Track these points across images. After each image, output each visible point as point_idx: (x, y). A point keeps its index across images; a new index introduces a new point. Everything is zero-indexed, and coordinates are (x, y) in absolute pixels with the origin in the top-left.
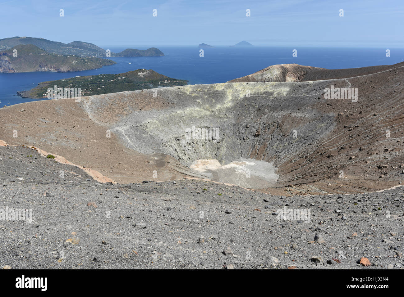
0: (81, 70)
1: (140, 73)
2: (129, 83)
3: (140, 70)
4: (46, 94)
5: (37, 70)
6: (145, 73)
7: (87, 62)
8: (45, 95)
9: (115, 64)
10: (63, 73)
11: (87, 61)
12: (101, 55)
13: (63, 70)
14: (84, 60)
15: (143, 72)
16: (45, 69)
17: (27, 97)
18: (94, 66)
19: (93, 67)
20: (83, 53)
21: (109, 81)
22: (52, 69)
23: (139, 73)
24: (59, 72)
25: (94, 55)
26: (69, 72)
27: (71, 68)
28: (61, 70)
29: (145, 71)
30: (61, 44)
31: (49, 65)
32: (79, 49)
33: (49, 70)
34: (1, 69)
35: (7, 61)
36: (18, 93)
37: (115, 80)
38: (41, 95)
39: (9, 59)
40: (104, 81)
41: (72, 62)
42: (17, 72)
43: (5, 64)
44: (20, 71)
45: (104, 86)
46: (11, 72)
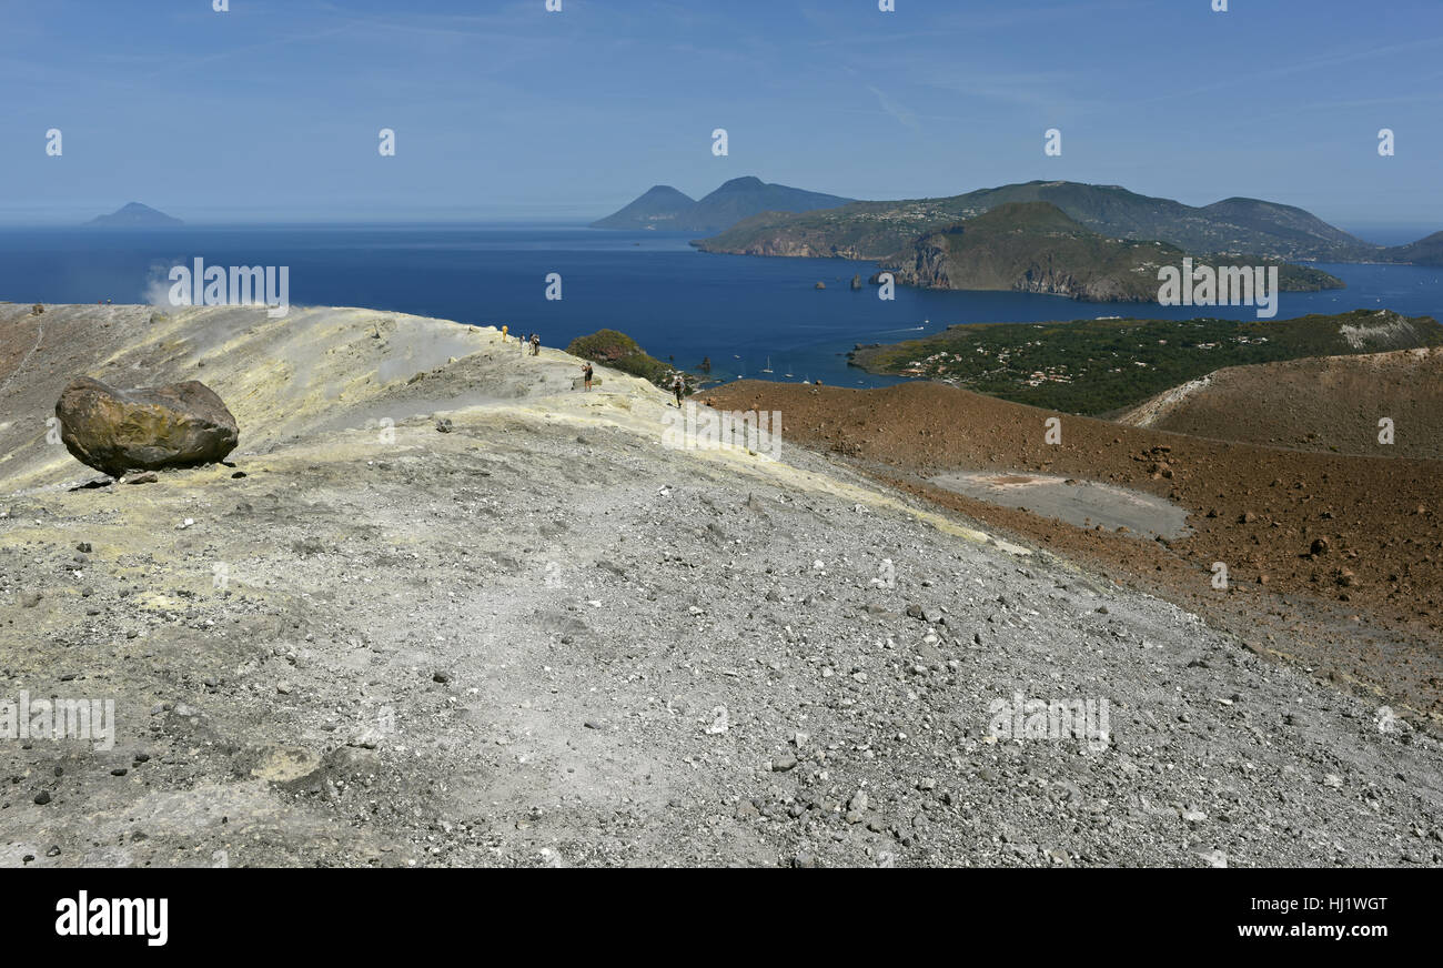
1: (1352, 329)
3: (1363, 317)
4: (918, 364)
5: (1015, 288)
6: (1378, 330)
8: (914, 366)
9: (1332, 288)
10: (1088, 301)
12: (1312, 254)
13: (1093, 292)
15: (1372, 323)
16: (1040, 286)
17: (858, 366)
20: (1245, 240)
21: (1185, 345)
22: (1063, 288)
23: (1345, 329)
24: (1078, 298)
26: (1114, 300)
27: (1124, 288)
28: (1087, 293)
29: (1383, 321)
30: (1173, 207)
31: (1059, 272)
32: (1230, 225)
33: (1051, 289)
34: (919, 274)
35: (938, 251)
36: (857, 349)
37: (1217, 346)
38: (901, 364)
39: (946, 247)
40: (1163, 346)
41: (1141, 265)
42: (956, 288)
43: (930, 261)
44: (966, 287)
45: (1151, 362)
46: (938, 286)
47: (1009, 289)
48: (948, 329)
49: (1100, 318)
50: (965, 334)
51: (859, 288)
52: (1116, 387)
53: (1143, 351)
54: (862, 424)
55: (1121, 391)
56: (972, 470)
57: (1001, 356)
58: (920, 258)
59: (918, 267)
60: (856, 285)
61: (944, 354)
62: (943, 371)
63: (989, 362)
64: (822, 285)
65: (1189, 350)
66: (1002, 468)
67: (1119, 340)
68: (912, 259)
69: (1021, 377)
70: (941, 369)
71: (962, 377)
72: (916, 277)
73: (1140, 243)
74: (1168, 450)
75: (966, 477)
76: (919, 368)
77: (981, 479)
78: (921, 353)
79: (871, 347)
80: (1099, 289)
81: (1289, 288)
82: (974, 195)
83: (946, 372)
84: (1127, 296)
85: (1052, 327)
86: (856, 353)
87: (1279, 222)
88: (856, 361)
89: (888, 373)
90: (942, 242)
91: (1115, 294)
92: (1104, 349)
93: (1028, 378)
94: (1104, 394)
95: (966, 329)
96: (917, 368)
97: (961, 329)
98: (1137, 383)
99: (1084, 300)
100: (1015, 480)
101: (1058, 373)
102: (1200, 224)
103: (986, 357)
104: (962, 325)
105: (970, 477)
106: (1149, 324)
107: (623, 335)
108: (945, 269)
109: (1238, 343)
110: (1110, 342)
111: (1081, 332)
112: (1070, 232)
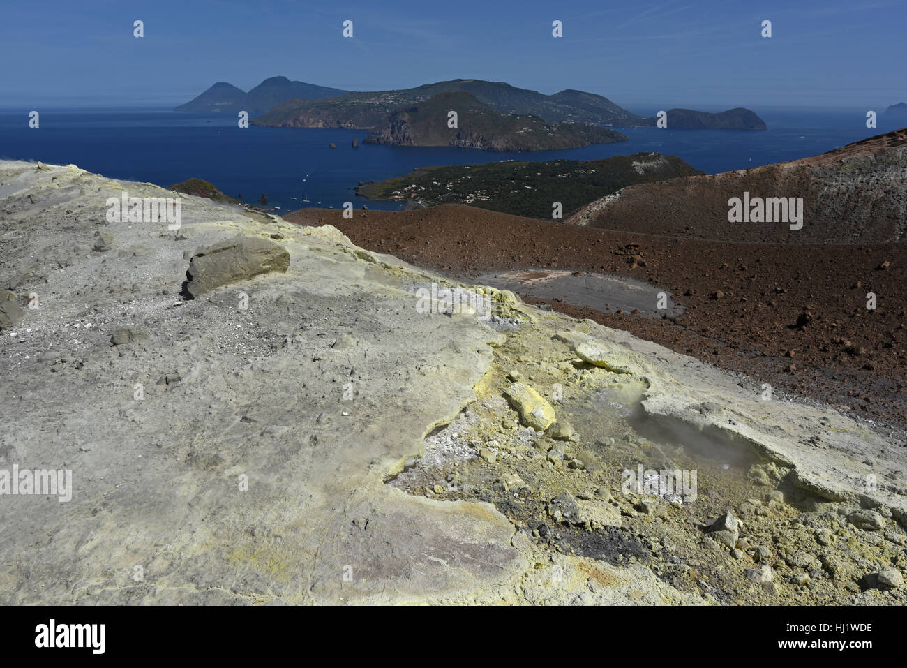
0: (534, 149)
1: (638, 163)
2: (595, 185)
3: (643, 156)
4: (399, 193)
5: (450, 144)
6: (651, 164)
7: (553, 132)
8: (396, 194)
9: (623, 140)
10: (494, 151)
11: (555, 129)
12: (609, 122)
13: (496, 146)
14: (548, 127)
15: (648, 160)
16: (465, 143)
17: (362, 196)
18: (566, 141)
19: (564, 143)
20: (575, 114)
21: (553, 175)
22: (479, 143)
23: (635, 163)
24: (488, 149)
25: (595, 120)
26: (507, 150)
27: (513, 143)
28: (493, 146)
29: (653, 159)
31: (476, 134)
32: (567, 106)
33: (472, 144)
34: (393, 137)
35: (404, 122)
36: (360, 185)
37: (569, 175)
38: (389, 193)
39: (409, 120)
40: (540, 176)
41: (522, 129)
42: (416, 145)
43: (399, 128)
44: (421, 144)
45: (533, 186)
46: (405, 144)
47: (448, 145)
48: (415, 170)
49: (502, 161)
50: (425, 173)
51: (357, 147)
52: (516, 201)
53: (528, 179)
54: (413, 238)
55: (519, 204)
56: (503, 269)
57: (448, 186)
58: (393, 127)
59: (392, 133)
60: (355, 145)
61: (414, 186)
62: (414, 197)
63: (442, 190)
64: (333, 145)
65: (553, 178)
66: (523, 267)
67: (514, 174)
68: (388, 128)
69: (461, 198)
70: (413, 196)
71: (426, 200)
72: (391, 139)
73: (520, 116)
74: (637, 246)
75: (500, 276)
76: (400, 195)
77: (512, 277)
78: (400, 186)
79: (369, 184)
80: (499, 144)
81: (600, 142)
82: (422, 87)
83: (416, 197)
84: (515, 148)
85: (475, 167)
86: (360, 187)
87: (592, 104)
88: (361, 192)
89: (382, 199)
90: (406, 117)
91: (508, 146)
92: (507, 179)
93: (465, 198)
94: (510, 206)
95: (425, 170)
96: (398, 195)
97: (422, 170)
98: (528, 199)
99: (491, 150)
100: (537, 276)
101: (482, 195)
102: (550, 105)
103: (439, 187)
104: (423, 168)
105: (504, 275)
106: (530, 163)
107: (205, 182)
108: (409, 133)
109: (580, 173)
110: (510, 175)
111: (492, 169)
112: (480, 110)
